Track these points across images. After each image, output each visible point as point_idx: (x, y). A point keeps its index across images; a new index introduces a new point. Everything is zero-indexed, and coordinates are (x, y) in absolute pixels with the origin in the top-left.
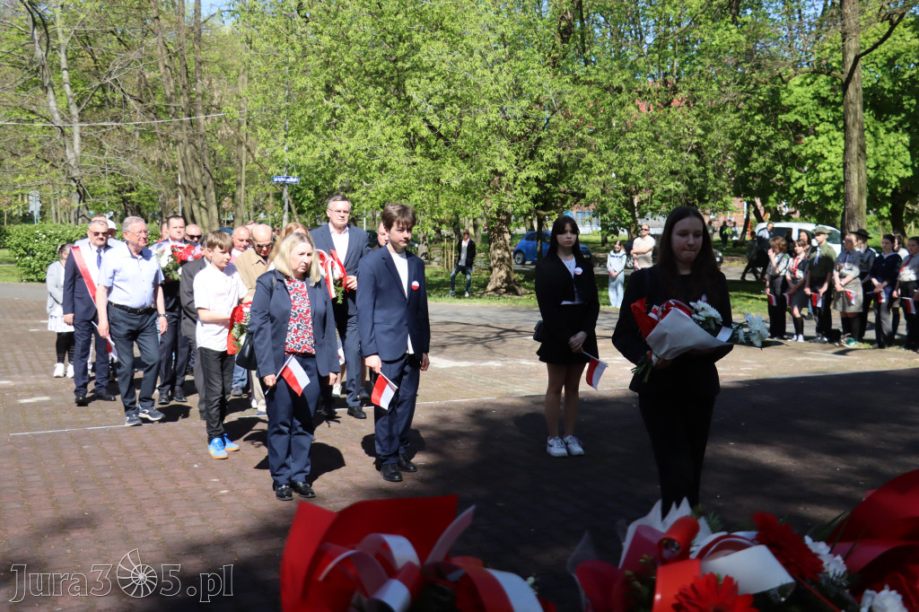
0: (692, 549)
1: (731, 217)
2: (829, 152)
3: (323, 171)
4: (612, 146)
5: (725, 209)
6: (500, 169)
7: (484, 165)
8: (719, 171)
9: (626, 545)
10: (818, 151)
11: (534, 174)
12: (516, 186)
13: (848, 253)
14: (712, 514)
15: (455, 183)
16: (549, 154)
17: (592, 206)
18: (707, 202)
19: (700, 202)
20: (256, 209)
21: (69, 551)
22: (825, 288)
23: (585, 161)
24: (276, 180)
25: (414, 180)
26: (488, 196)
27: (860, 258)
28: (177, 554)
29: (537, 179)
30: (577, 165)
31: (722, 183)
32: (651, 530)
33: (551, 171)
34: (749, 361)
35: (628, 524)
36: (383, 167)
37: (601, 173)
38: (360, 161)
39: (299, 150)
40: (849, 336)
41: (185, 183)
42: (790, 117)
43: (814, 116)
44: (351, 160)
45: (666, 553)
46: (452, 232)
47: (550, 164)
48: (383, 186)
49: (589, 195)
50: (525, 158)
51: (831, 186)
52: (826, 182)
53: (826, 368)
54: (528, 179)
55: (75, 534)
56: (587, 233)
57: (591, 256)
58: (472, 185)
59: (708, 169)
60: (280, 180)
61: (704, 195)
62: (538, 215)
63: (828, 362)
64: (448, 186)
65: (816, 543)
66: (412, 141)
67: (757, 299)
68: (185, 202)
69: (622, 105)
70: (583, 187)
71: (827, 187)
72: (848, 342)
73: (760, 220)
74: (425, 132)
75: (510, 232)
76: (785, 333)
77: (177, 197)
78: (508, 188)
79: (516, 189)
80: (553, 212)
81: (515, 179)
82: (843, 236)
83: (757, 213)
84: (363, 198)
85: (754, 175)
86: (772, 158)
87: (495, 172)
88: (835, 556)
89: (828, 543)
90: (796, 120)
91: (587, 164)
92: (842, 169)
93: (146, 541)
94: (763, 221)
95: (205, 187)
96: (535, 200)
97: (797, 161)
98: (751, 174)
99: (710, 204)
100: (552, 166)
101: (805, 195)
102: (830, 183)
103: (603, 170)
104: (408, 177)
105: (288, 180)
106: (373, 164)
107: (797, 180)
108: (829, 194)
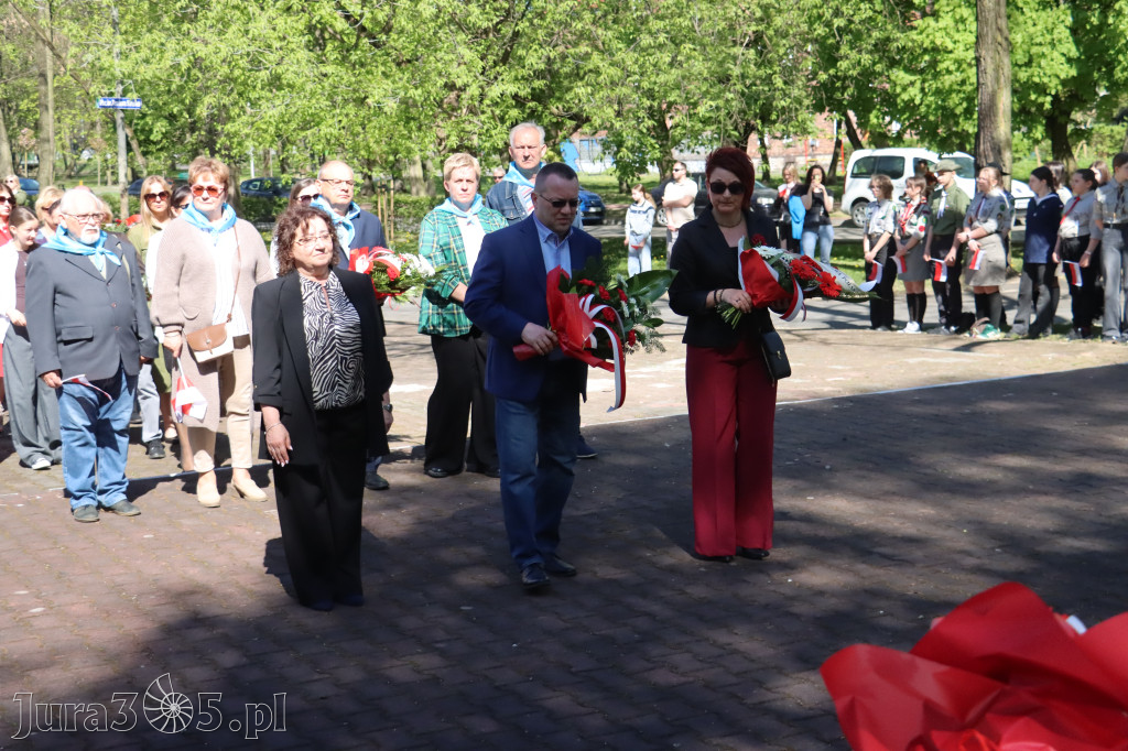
1: (814, 140)
2: (955, 42)
3: (181, 89)
5: (805, 132)
6: (459, 83)
7: (433, 75)
8: (789, 76)
10: (939, 41)
11: (511, 89)
12: (484, 107)
13: (984, 197)
15: (391, 106)
16: (532, 57)
17: (603, 134)
18: (774, 122)
19: (763, 123)
20: (75, 147)
22: (952, 254)
23: (588, 66)
24: (102, 102)
25: (325, 103)
26: (441, 124)
27: (999, 204)
29: (515, 97)
30: (577, 75)
31: (795, 93)
33: (539, 84)
34: (839, 367)
36: (275, 82)
37: (613, 85)
38: (237, 72)
39: (137, 56)
40: (986, 322)
44: (225, 69)
46: (390, 177)
47: (534, 72)
48: (275, 112)
49: (597, 121)
50: (496, 64)
51: (960, 96)
52: (950, 91)
54: (502, 96)
56: (598, 171)
57: (603, 208)
58: (415, 105)
59: (775, 72)
60: (109, 103)
61: (770, 114)
63: (955, 364)
64: (380, 109)
70: (586, 107)
71: (955, 99)
72: (984, 332)
73: (857, 145)
74: (339, 24)
76: (893, 321)
78: (472, 111)
79: (483, 112)
81: (482, 96)
82: (978, 168)
83: (851, 134)
84: (247, 131)
85: (845, 78)
86: (870, 53)
87: (450, 87)
91: (590, 71)
92: (974, 69)
94: (861, 147)
98: (838, 78)
99: (779, 126)
100: (539, 75)
102: (959, 91)
103: (616, 79)
104: (313, 94)
105: (121, 104)
106: (258, 78)
107: (904, 89)
108: (959, 110)
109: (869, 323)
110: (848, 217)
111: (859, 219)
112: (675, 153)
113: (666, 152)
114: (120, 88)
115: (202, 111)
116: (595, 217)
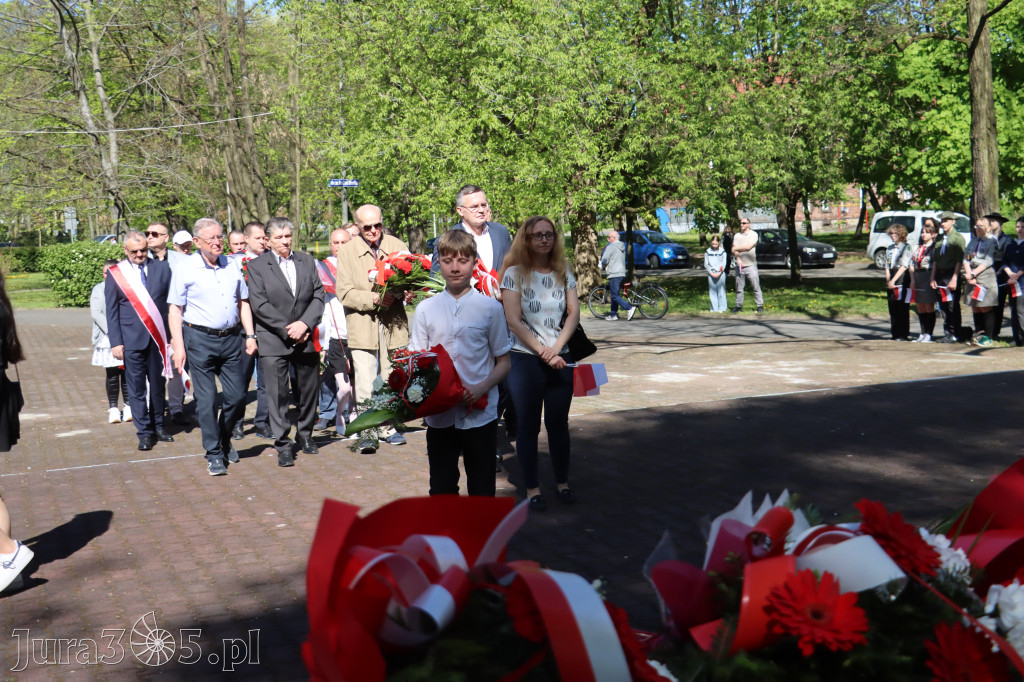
0: (786, 546)
1: (845, 207)
2: (952, 128)
3: (386, 172)
4: (706, 132)
5: (837, 197)
6: (580, 163)
7: (563, 159)
8: (828, 156)
9: (711, 543)
10: (940, 127)
11: (618, 167)
12: (600, 181)
13: (979, 241)
14: (810, 505)
15: (531, 180)
16: (635, 143)
17: (687, 199)
18: (817, 189)
19: (807, 191)
20: (314, 218)
21: (111, 594)
22: (953, 283)
23: (677, 148)
24: (332, 183)
25: (486, 180)
26: (568, 193)
27: (993, 247)
28: (231, 595)
29: (623, 172)
30: (667, 156)
31: (831, 169)
32: (739, 525)
33: (639, 162)
34: (869, 366)
35: (713, 518)
36: (450, 166)
37: (694, 163)
38: (423, 160)
39: (355, 150)
40: (982, 334)
41: (234, 192)
42: (907, 92)
43: (935, 88)
44: (415, 159)
45: (757, 551)
47: (637, 155)
49: (681, 189)
50: (609, 150)
51: (956, 166)
52: (950, 162)
53: (956, 369)
54: (612, 172)
55: (118, 575)
56: (683, 231)
57: (688, 256)
58: (551, 181)
59: (816, 154)
60: (337, 183)
61: (812, 184)
62: (627, 212)
63: (959, 363)
64: (524, 184)
65: (933, 535)
66: (481, 135)
67: (877, 297)
68: (234, 213)
69: (716, 85)
70: (674, 178)
71: (951, 168)
72: (982, 341)
73: (878, 209)
74: (495, 124)
75: (596, 233)
76: (909, 334)
77: (226, 209)
78: (592, 183)
79: (600, 184)
80: (643, 208)
81: (599, 173)
83: (874, 201)
84: (431, 201)
85: (869, 158)
86: (887, 139)
87: (576, 167)
88: (956, 549)
89: (948, 536)
90: (915, 95)
91: (678, 153)
92: (968, 147)
93: (196, 582)
95: (256, 196)
96: (622, 194)
97: (916, 140)
98: (864, 158)
99: (820, 193)
100: (639, 156)
101: (925, 177)
102: (955, 162)
103: (696, 158)
104: (478, 176)
105: (346, 183)
106: (437, 164)
107: (915, 160)
108: (953, 175)
109: (891, 336)
110: (872, 262)
111: (880, 262)
112: (740, 213)
113: (734, 214)
114: (344, 173)
115: (398, 188)
116: (682, 263)
